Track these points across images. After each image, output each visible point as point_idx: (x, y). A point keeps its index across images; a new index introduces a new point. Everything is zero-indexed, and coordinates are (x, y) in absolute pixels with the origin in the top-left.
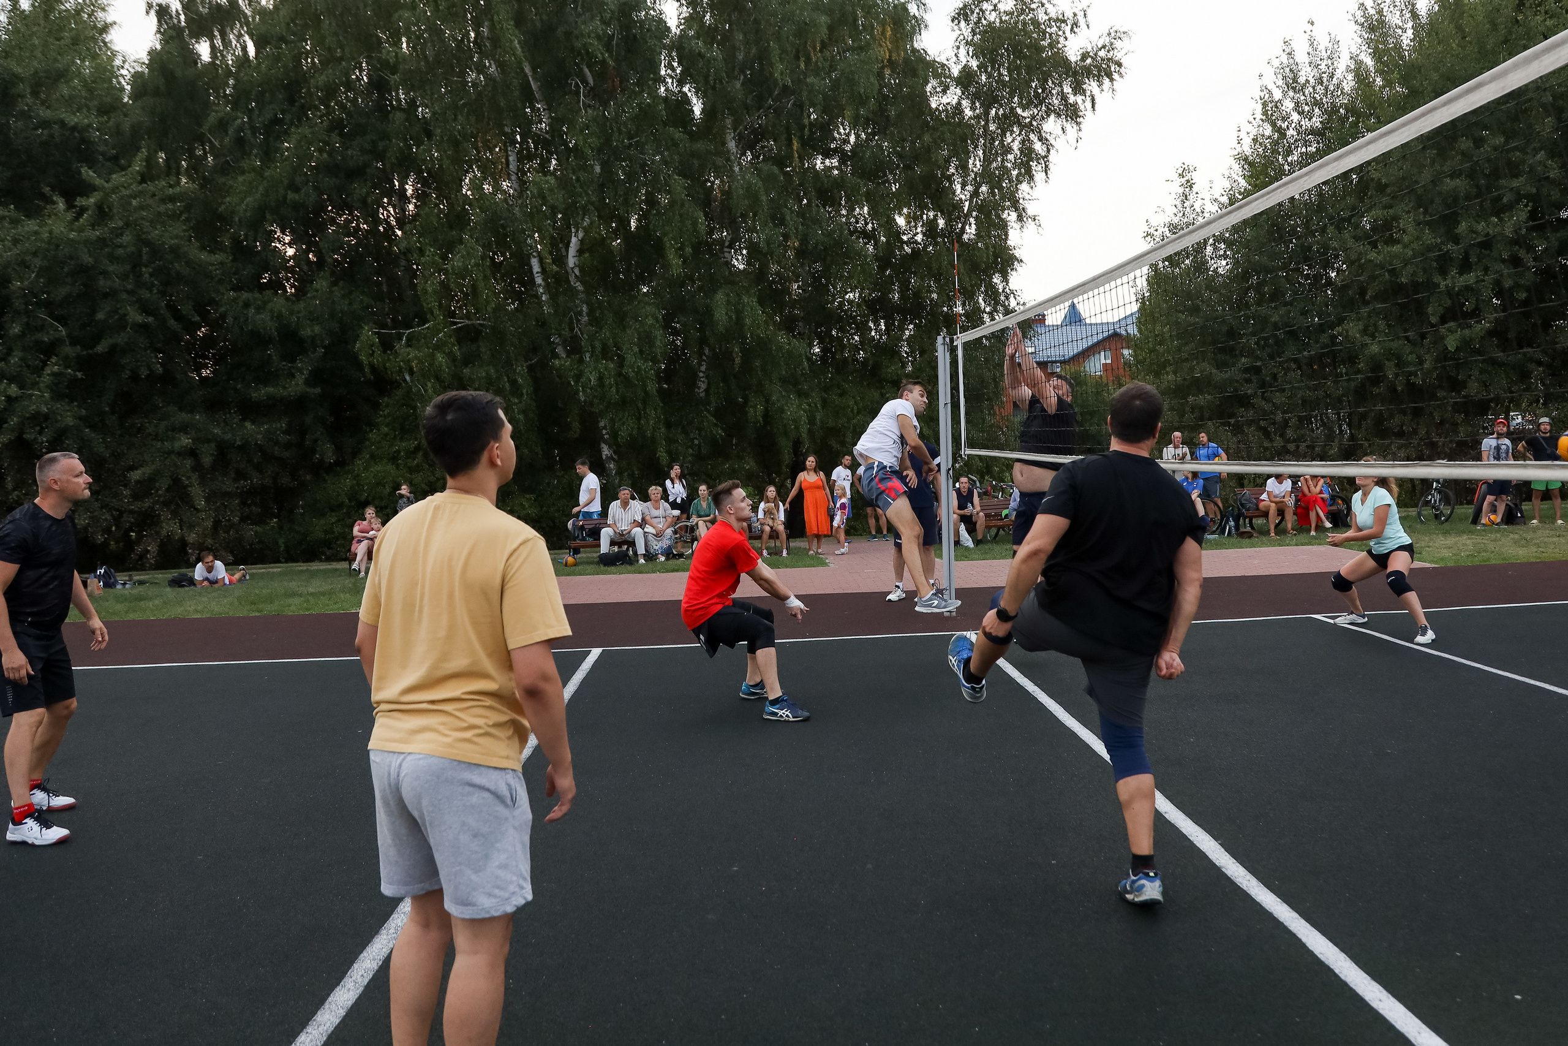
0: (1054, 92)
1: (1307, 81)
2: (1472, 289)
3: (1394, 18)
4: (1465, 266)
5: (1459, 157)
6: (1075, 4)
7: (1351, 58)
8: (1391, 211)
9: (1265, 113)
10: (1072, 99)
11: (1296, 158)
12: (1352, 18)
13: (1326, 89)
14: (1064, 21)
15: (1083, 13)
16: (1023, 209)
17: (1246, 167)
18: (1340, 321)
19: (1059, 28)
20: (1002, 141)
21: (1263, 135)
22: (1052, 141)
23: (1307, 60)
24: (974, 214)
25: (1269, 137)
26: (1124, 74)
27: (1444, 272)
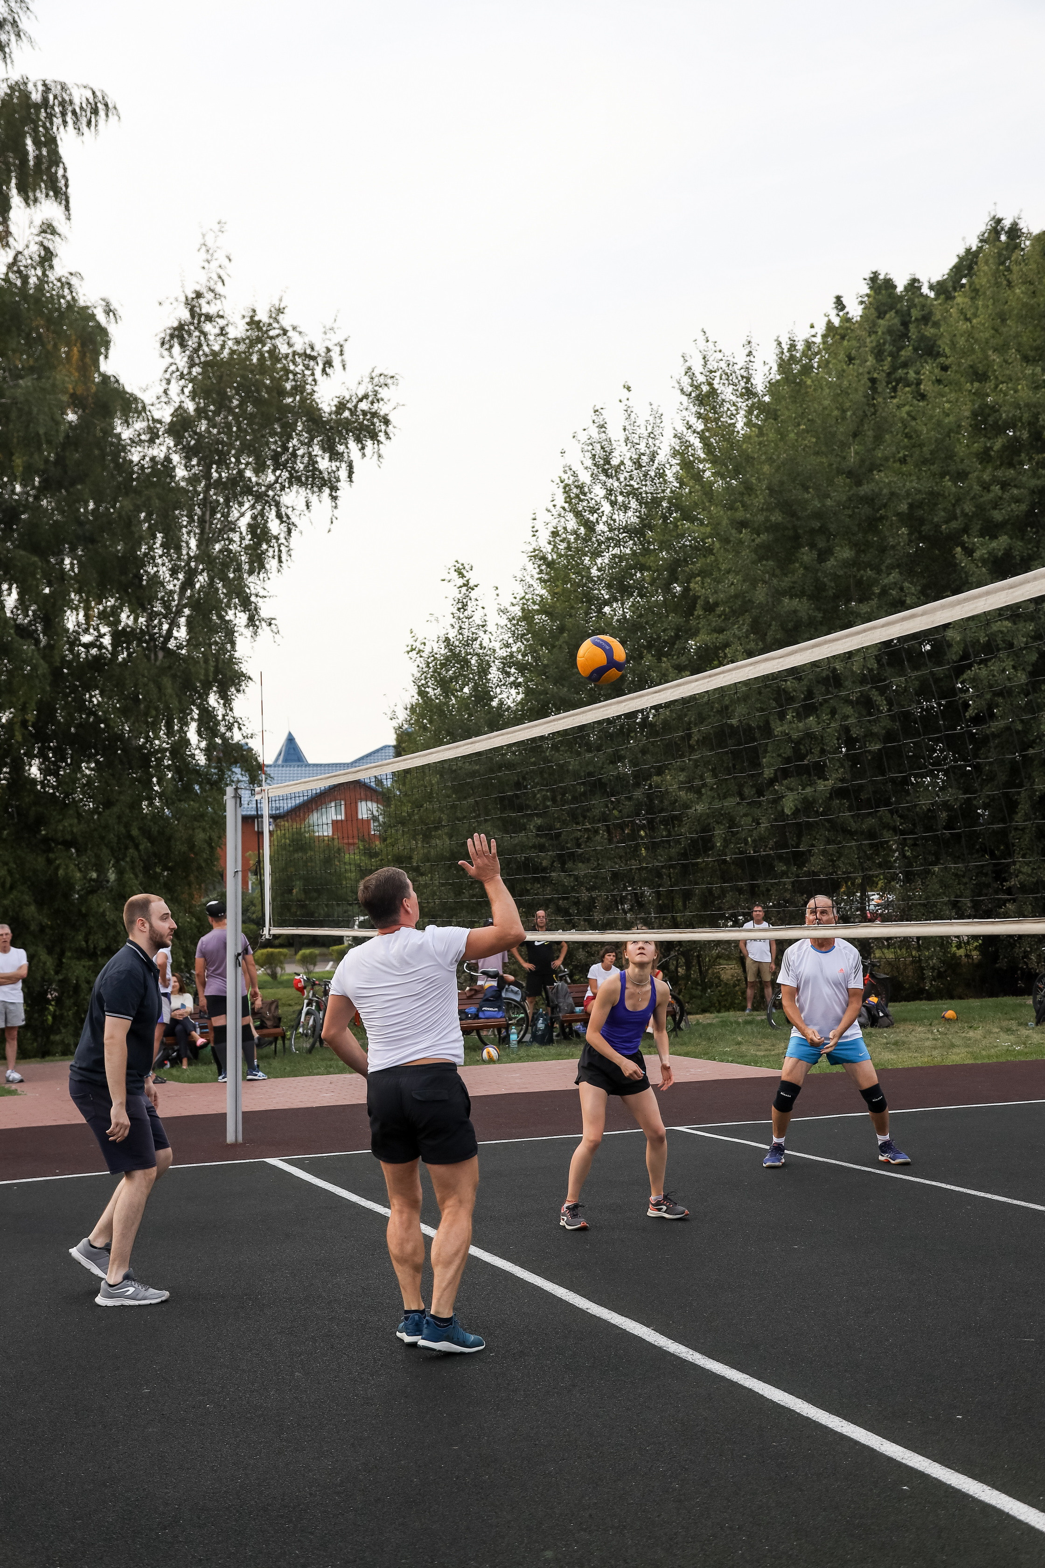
0: (300, 453)
1: (622, 463)
2: (816, 738)
3: (727, 393)
4: (808, 709)
5: (801, 571)
6: (328, 336)
7: (675, 436)
8: (721, 636)
9: (568, 500)
10: (324, 464)
11: (606, 561)
12: (677, 386)
13: (645, 475)
14: (313, 358)
15: (338, 349)
16: (256, 609)
17: (543, 567)
18: (660, 772)
19: (307, 367)
20: (226, 516)
21: (565, 528)
22: (294, 519)
23: (622, 436)
24: (187, 611)
25: (575, 532)
26: (391, 435)
27: (782, 716)
